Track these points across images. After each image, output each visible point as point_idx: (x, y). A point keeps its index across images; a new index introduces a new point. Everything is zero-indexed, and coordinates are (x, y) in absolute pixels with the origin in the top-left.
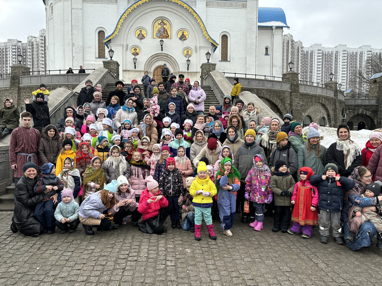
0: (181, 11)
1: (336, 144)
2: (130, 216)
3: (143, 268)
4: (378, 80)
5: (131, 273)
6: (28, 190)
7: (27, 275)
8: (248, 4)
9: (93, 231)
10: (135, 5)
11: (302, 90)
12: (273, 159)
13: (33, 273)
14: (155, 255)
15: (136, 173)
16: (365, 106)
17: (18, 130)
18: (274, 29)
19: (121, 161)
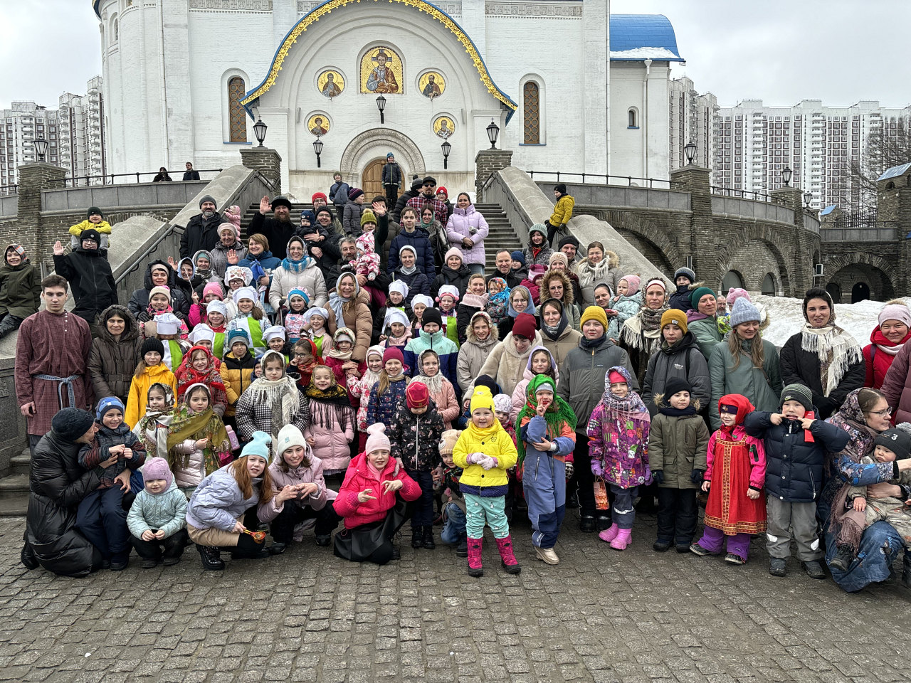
0: (427, 27)
1: (800, 335)
2: (312, 521)
3: (342, 649)
4: (897, 183)
5: (314, 662)
6: (63, 466)
7: (61, 673)
8: (586, 7)
9: (222, 561)
10: (315, 14)
11: (718, 210)
12: (652, 376)
13: (75, 667)
14: (373, 615)
15: (324, 419)
16: (869, 244)
17: (36, 319)
18: (648, 67)
19: (286, 390)
